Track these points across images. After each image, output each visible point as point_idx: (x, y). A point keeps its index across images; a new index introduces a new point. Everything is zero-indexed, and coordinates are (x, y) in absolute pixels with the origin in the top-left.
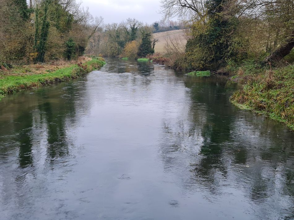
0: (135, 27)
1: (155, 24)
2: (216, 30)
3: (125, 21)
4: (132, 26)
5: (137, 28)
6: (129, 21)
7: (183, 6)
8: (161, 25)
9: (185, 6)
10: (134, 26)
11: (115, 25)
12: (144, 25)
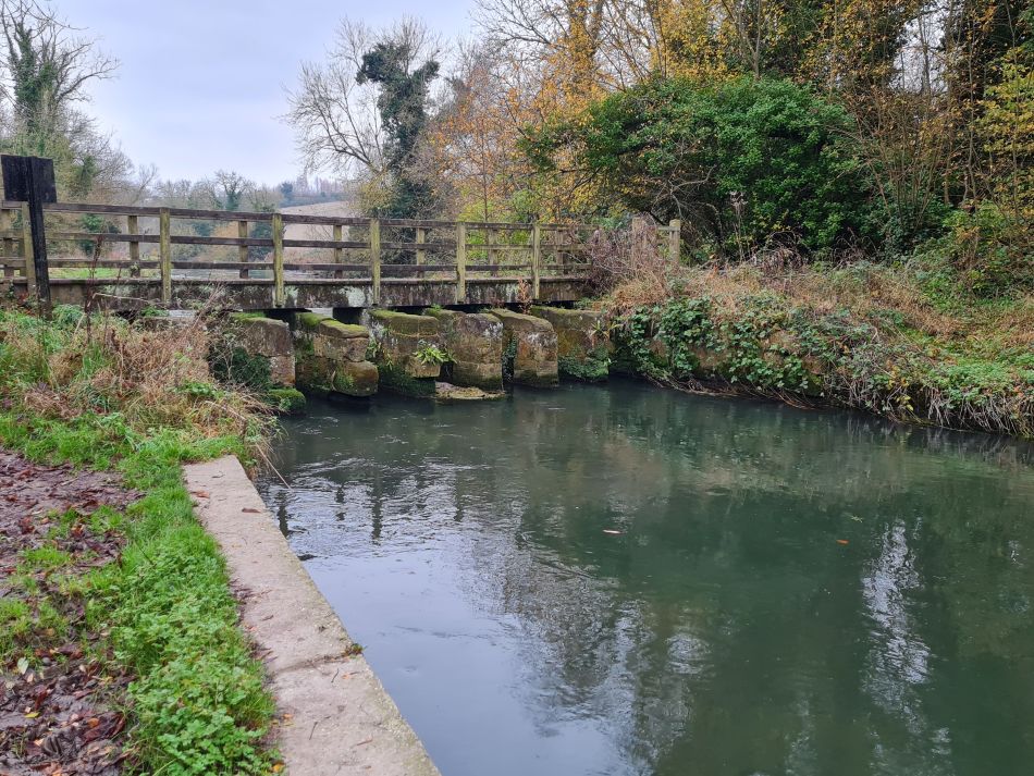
0: (237, 191)
1: (285, 185)
2: (404, 200)
3: (212, 177)
4: (229, 189)
5: (240, 193)
6: (222, 176)
7: (340, 151)
8: (298, 190)
9: (344, 151)
10: (233, 187)
11: (185, 185)
12: (259, 186)
